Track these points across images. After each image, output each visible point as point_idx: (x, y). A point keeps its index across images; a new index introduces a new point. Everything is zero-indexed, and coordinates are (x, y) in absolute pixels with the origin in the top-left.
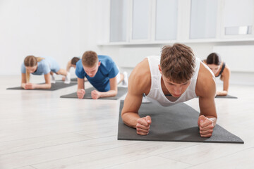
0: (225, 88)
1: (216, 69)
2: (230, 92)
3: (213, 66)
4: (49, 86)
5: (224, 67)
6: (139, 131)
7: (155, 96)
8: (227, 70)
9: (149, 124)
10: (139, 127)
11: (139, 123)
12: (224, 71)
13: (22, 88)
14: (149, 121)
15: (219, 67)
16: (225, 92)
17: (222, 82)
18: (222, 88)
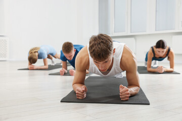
0: (172, 66)
1: (163, 52)
2: (175, 69)
3: (161, 50)
4: (47, 67)
5: (169, 50)
6: (78, 96)
7: (94, 71)
8: (172, 53)
9: (83, 91)
10: (78, 94)
11: (77, 90)
12: (170, 53)
13: (28, 69)
14: (83, 89)
15: (165, 50)
16: (171, 69)
17: (169, 62)
18: (169, 67)
